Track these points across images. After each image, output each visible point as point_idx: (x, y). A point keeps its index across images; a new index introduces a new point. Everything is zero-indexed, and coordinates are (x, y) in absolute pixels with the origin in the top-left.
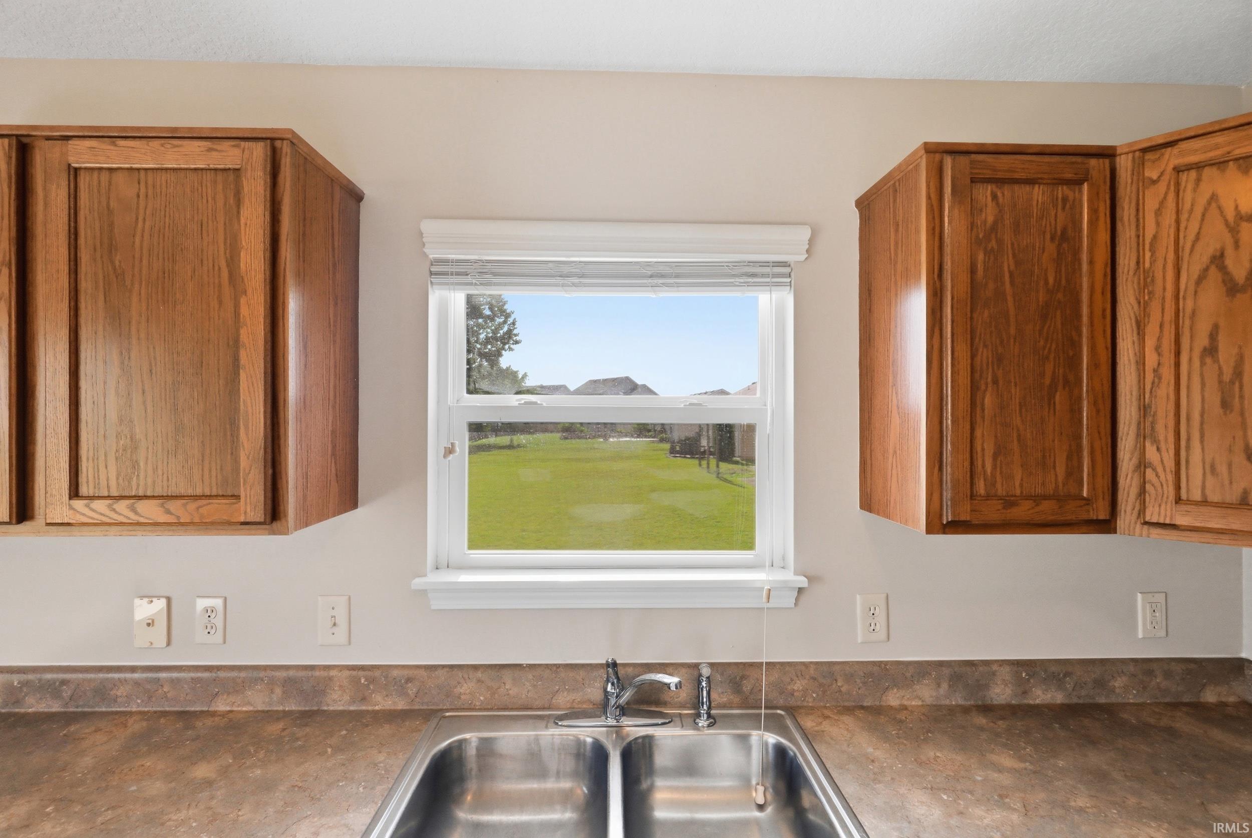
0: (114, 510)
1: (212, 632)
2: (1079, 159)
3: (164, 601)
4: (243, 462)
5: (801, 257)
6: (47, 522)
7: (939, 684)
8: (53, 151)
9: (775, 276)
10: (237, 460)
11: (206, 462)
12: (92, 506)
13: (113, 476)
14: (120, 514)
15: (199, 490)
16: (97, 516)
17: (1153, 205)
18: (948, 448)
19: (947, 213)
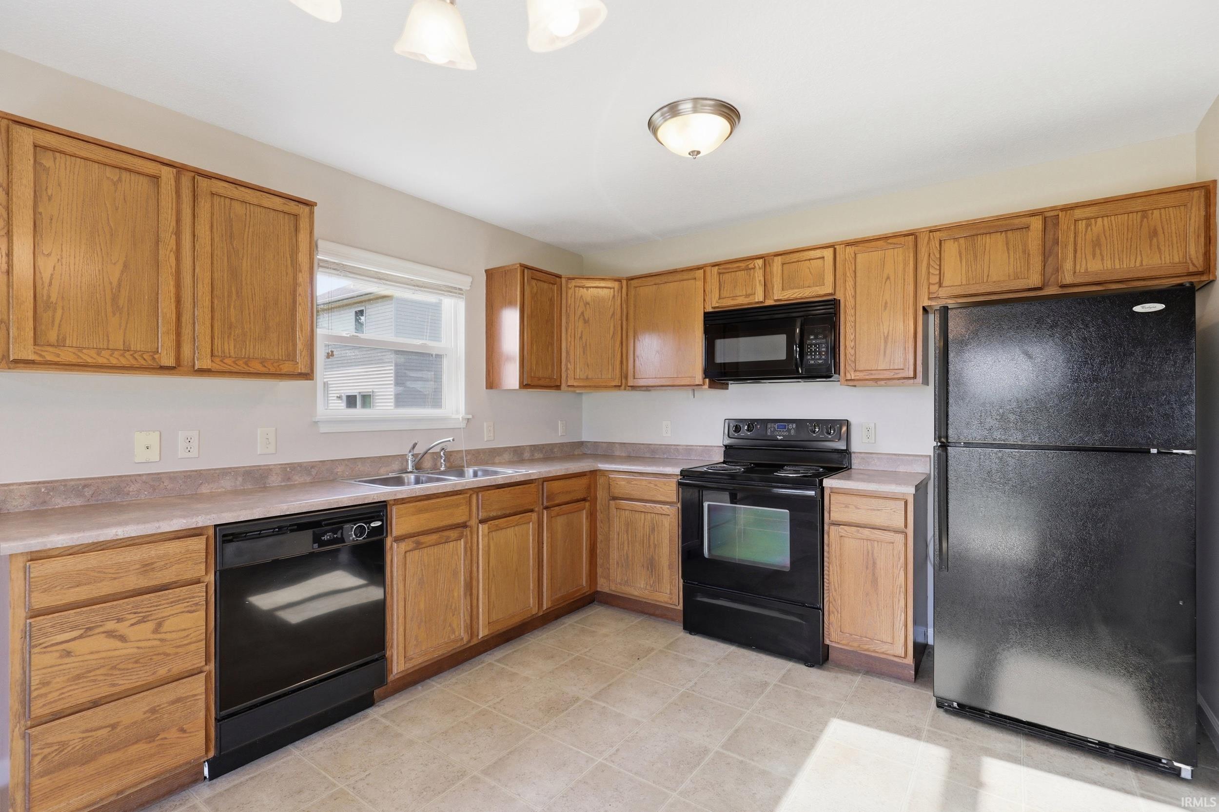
0: (236, 364)
1: (191, 450)
2: (554, 277)
3: (157, 434)
4: (299, 346)
5: (468, 288)
6: (196, 368)
7: (510, 454)
8: (203, 183)
9: (460, 294)
10: (295, 345)
11: (280, 344)
12: (224, 361)
13: (232, 347)
14: (239, 366)
15: (276, 358)
16: (227, 366)
17: (569, 295)
18: (525, 361)
19: (525, 287)
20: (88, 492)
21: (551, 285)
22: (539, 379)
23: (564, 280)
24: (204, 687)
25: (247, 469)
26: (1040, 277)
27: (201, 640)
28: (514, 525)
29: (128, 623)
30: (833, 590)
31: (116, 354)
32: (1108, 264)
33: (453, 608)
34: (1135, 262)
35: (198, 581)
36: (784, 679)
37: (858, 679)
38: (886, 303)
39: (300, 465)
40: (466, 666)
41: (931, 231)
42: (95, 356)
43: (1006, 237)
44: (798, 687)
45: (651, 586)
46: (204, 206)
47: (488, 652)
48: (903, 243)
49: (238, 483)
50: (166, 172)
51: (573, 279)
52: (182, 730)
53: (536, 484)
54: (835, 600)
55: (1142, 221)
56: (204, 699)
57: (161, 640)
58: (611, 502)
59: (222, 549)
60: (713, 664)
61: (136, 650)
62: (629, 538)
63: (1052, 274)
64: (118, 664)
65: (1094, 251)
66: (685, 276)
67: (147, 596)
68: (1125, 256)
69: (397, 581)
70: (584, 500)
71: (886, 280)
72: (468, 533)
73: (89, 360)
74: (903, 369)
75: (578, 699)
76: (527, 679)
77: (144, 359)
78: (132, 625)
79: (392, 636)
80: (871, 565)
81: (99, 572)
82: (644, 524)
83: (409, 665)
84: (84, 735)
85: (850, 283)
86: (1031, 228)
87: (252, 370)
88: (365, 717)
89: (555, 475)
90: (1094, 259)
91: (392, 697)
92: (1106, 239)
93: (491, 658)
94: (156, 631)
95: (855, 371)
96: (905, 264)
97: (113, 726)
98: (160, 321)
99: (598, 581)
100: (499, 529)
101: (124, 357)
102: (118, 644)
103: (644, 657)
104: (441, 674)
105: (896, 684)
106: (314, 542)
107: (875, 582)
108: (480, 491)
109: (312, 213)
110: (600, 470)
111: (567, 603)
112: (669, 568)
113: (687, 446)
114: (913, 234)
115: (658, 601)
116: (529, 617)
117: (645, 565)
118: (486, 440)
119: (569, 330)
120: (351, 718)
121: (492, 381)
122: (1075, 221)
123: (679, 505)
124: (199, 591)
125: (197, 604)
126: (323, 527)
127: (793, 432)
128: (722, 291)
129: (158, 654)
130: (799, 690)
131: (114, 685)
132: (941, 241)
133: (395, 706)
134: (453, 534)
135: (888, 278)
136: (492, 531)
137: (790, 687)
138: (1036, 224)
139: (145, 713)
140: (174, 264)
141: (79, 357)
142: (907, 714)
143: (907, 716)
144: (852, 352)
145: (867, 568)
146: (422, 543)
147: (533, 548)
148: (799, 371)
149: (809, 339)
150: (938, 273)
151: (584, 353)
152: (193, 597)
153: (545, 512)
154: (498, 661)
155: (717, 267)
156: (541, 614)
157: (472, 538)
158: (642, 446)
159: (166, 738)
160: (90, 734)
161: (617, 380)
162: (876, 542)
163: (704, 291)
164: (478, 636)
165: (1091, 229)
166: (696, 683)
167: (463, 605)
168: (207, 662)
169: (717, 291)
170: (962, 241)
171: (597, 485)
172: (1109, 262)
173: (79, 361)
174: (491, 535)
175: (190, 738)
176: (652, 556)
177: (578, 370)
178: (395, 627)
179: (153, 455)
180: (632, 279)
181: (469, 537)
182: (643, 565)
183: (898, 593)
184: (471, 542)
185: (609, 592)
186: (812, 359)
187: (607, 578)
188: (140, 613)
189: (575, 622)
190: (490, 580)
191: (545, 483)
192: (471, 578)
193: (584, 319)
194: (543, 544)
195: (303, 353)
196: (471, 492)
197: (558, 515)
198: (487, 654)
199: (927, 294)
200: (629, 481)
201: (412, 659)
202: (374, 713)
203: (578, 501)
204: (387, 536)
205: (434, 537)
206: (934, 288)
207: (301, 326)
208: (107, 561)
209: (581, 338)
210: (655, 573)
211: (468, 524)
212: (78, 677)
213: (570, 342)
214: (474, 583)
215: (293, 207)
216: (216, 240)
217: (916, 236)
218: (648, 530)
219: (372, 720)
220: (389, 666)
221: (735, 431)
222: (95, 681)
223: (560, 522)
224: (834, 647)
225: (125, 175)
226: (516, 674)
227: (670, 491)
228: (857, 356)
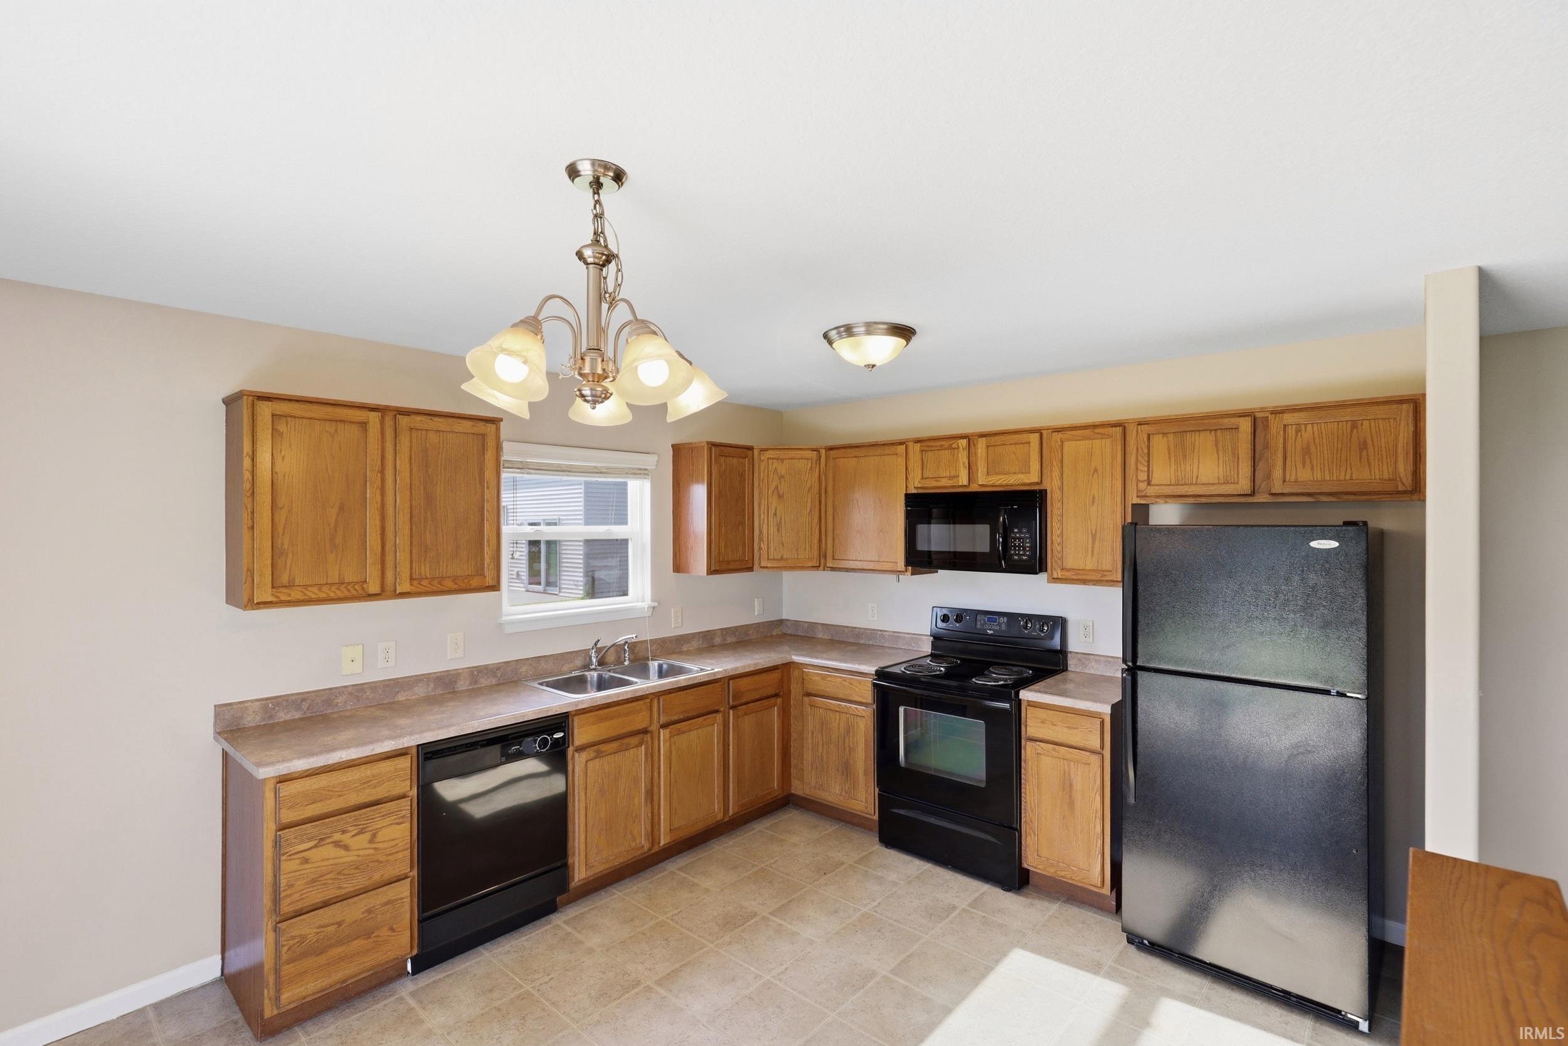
0: (431, 584)
1: (389, 660)
2: (745, 450)
3: (361, 646)
4: (487, 560)
5: (654, 468)
6: (398, 592)
7: (699, 640)
8: (404, 421)
9: (645, 474)
10: (483, 560)
11: (470, 561)
12: (421, 583)
13: (428, 570)
14: (434, 586)
15: (466, 574)
16: (422, 587)
17: (762, 468)
18: (713, 546)
19: (713, 467)
20: (305, 706)
21: (741, 460)
22: (728, 563)
23: (756, 452)
24: (409, 891)
25: (438, 675)
26: (1249, 484)
27: (407, 849)
28: (697, 727)
29: (349, 835)
30: (1030, 810)
31: (334, 588)
32: (1318, 475)
33: (634, 815)
34: (1345, 475)
35: (404, 796)
36: (975, 904)
37: (1054, 908)
38: (1094, 498)
39: (486, 667)
40: (647, 874)
41: (1140, 424)
42: (316, 591)
43: (1216, 436)
44: (986, 913)
45: (846, 793)
46: (404, 440)
47: (671, 860)
48: (1111, 434)
49: (430, 689)
50: (374, 417)
51: (766, 450)
52: (392, 930)
53: (721, 683)
54: (1031, 821)
55: (1352, 431)
56: (409, 902)
57: (375, 849)
58: (804, 697)
59: (424, 767)
60: (902, 883)
61: (356, 858)
62: (824, 739)
63: (1263, 481)
64: (343, 870)
65: (1304, 459)
66: (887, 450)
67: (364, 810)
68: (1335, 468)
69: (579, 789)
70: (776, 695)
71: (1094, 473)
72: (649, 738)
73: (313, 596)
74: (1111, 571)
75: (755, 914)
76: (707, 891)
77: (356, 590)
78: (353, 836)
79: (574, 843)
80: (1067, 786)
81: (329, 791)
82: (839, 725)
83: (590, 873)
84: (319, 930)
85: (1056, 473)
86: (1240, 429)
87: (445, 589)
88: (550, 923)
89: (743, 671)
90: (1304, 468)
91: (574, 904)
92: (1316, 448)
93: (672, 866)
94: (371, 841)
95: (1062, 569)
96: (1113, 458)
97: (339, 924)
98: (368, 553)
99: (792, 783)
100: (680, 732)
101: (340, 589)
102: (342, 852)
103: (831, 872)
104: (622, 882)
105: (1096, 915)
106: (502, 756)
107: (1071, 804)
108: (661, 696)
109: (498, 429)
110: (794, 663)
111: (755, 807)
112: (865, 775)
113: (894, 632)
114: (1121, 425)
115: (853, 809)
116: (713, 824)
117: (840, 769)
118: (674, 627)
119: (762, 507)
120: (535, 923)
121: (678, 567)
122: (1285, 426)
123: (875, 706)
124: (405, 804)
125: (403, 817)
126: (509, 741)
127: (1004, 627)
128: (925, 470)
129: (373, 862)
130: (986, 915)
131: (340, 888)
132: (1149, 435)
133: (577, 913)
134: (634, 741)
135: (1096, 470)
136: (674, 736)
137: (978, 912)
138: (1245, 425)
139: (363, 913)
140: (379, 501)
141: (305, 594)
142: (1094, 949)
143: (1093, 951)
144: (1059, 548)
145: (1064, 789)
146: (602, 752)
147: (718, 752)
148: (1002, 566)
149: (1013, 532)
150: (1146, 470)
151: (778, 531)
152: (401, 811)
153: (731, 712)
154: (680, 869)
155: (919, 444)
156: (727, 819)
157: (652, 743)
158: (846, 629)
159: (379, 936)
160: (322, 929)
161: (815, 560)
162: (1072, 763)
163: (906, 468)
164: (659, 843)
165: (1301, 436)
166: (879, 904)
167: (644, 812)
168: (412, 868)
169: (920, 472)
170: (1171, 437)
171: (790, 678)
172: (1319, 474)
173: (306, 597)
174: (672, 739)
175: (399, 936)
176: (847, 759)
177: (772, 550)
178: (577, 835)
179: (357, 668)
180: (831, 449)
181: (650, 743)
182: (838, 769)
183: (1094, 818)
184: (652, 748)
185: (803, 795)
186: (1016, 555)
187: (802, 779)
188: (360, 825)
189: (765, 829)
190: (672, 786)
191: (731, 682)
192: (652, 783)
193: (778, 494)
194: (729, 745)
195: (490, 568)
196: (653, 696)
197: (746, 714)
198: (670, 861)
199: (1135, 490)
200: (824, 677)
201: (593, 866)
202: (557, 919)
203: (768, 697)
204: (569, 747)
205: (615, 745)
206: (1143, 486)
207: (489, 541)
208: (334, 781)
209: (775, 514)
210: (850, 779)
211: (650, 729)
212: (314, 881)
213: (763, 520)
214: (656, 789)
215: (481, 428)
216: (414, 471)
217: (1125, 427)
218: (843, 730)
219: (555, 926)
220: (571, 873)
221: (943, 621)
222: (326, 884)
223: (748, 723)
224: (1033, 871)
225: (340, 426)
226: (698, 885)
227: (866, 692)
228: (1064, 553)
